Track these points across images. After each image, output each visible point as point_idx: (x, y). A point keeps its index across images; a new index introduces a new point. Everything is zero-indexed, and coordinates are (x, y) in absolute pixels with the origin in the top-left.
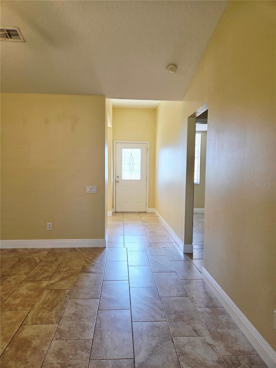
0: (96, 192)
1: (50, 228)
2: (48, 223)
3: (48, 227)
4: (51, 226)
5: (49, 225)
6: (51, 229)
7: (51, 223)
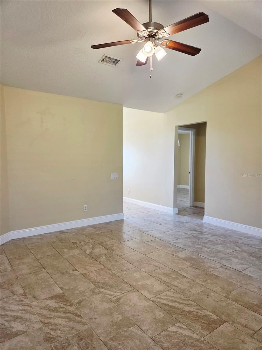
0: (117, 178)
3: (84, 208)
4: (87, 208)
7: (86, 206)
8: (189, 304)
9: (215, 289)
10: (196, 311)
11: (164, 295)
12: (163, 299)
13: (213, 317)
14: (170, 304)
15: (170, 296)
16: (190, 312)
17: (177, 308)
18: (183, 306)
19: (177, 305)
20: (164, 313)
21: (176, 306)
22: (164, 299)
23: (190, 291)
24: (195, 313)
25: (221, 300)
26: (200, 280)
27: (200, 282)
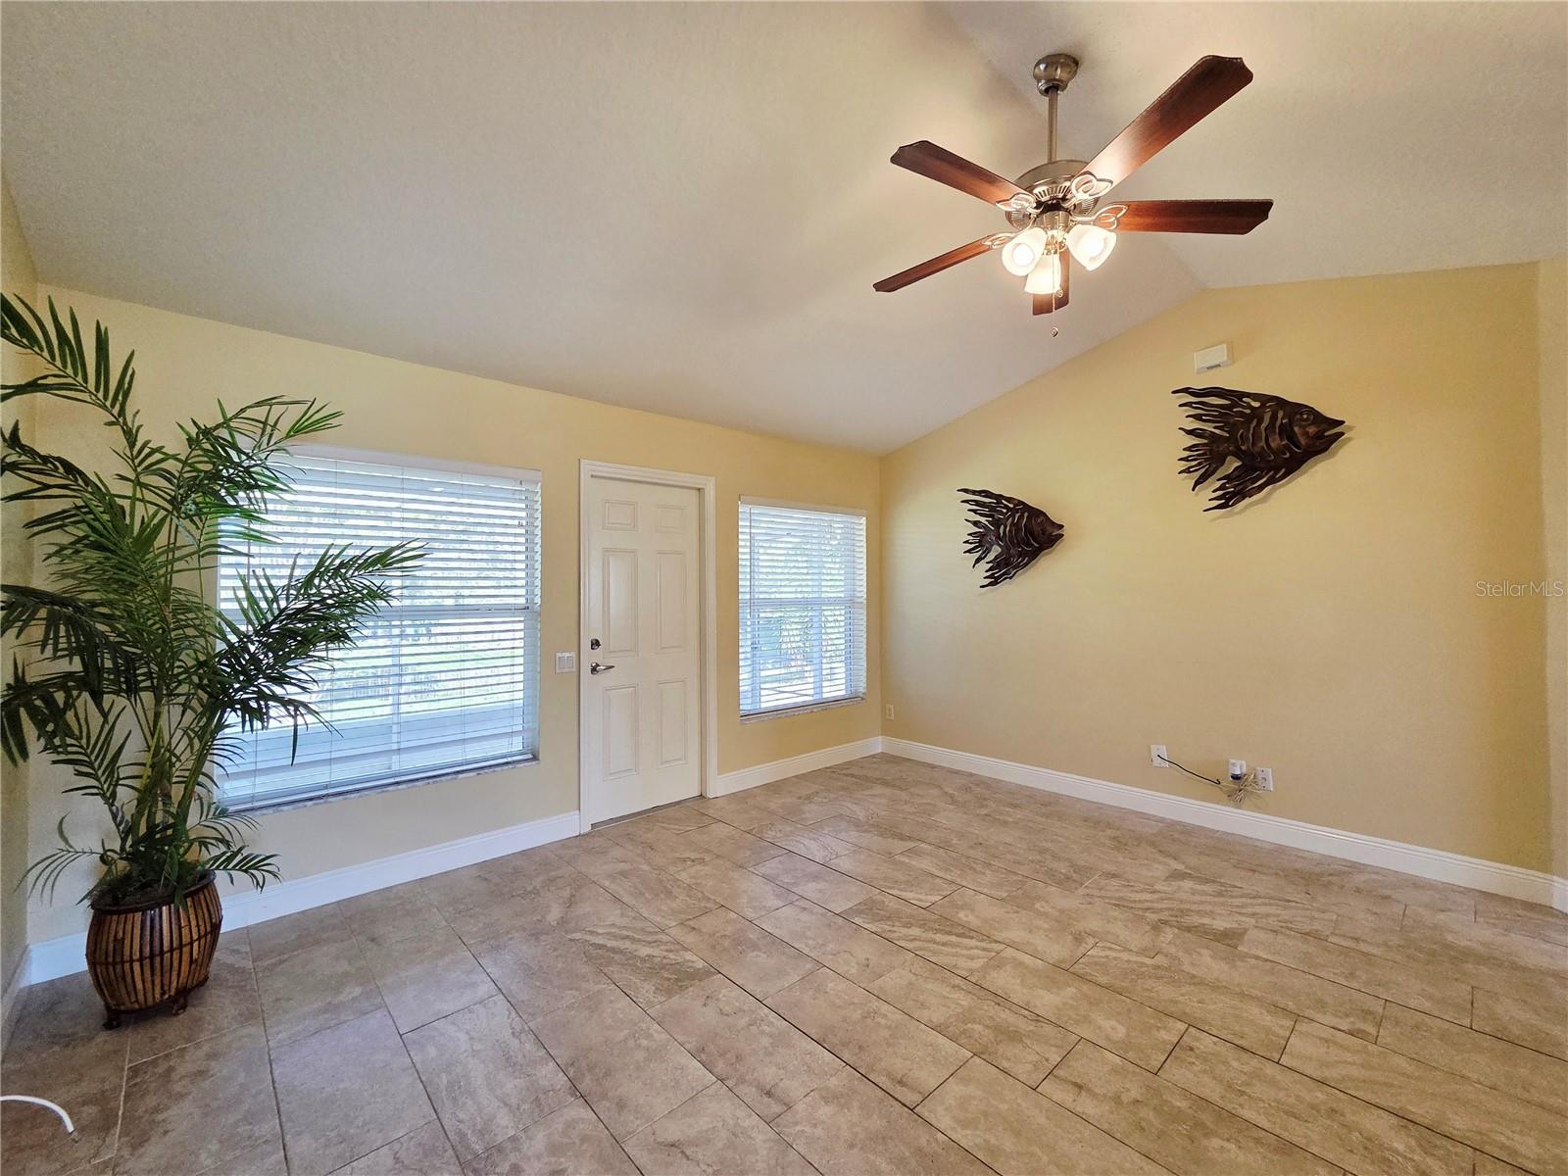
8: (912, 940)
9: (842, 985)
10: (895, 929)
11: (978, 958)
12: (977, 948)
13: (861, 920)
14: (953, 938)
15: (963, 956)
16: (908, 925)
17: (937, 931)
18: (924, 935)
19: (939, 937)
20: (960, 919)
21: (938, 935)
22: (972, 948)
23: (914, 974)
24: (897, 924)
25: (834, 955)
26: (885, 1016)
27: (885, 1008)
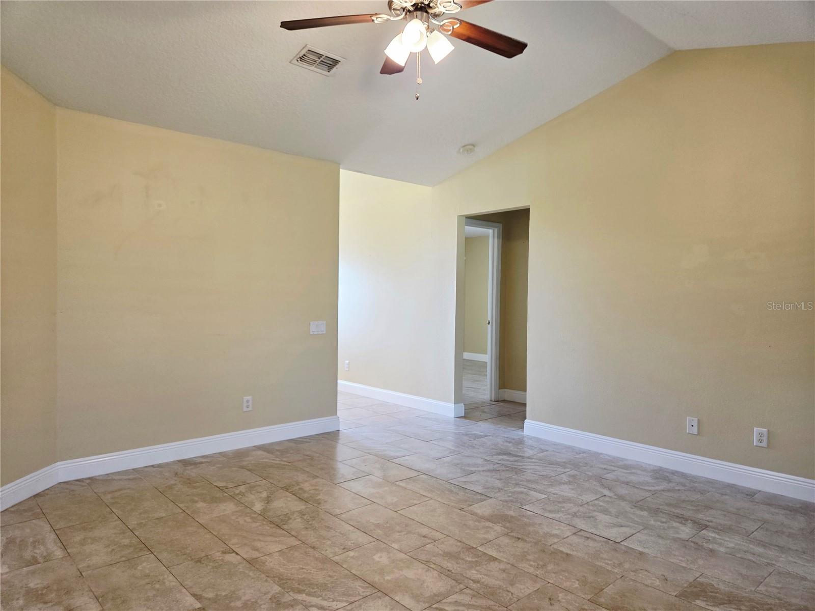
0: (324, 332)
1: (248, 407)
2: (245, 398)
5: (248, 401)
6: (250, 409)
7: (249, 398)
9: (565, 585)
11: (450, 603)
23: (509, 592)
26: (531, 566)
27: (531, 570)
